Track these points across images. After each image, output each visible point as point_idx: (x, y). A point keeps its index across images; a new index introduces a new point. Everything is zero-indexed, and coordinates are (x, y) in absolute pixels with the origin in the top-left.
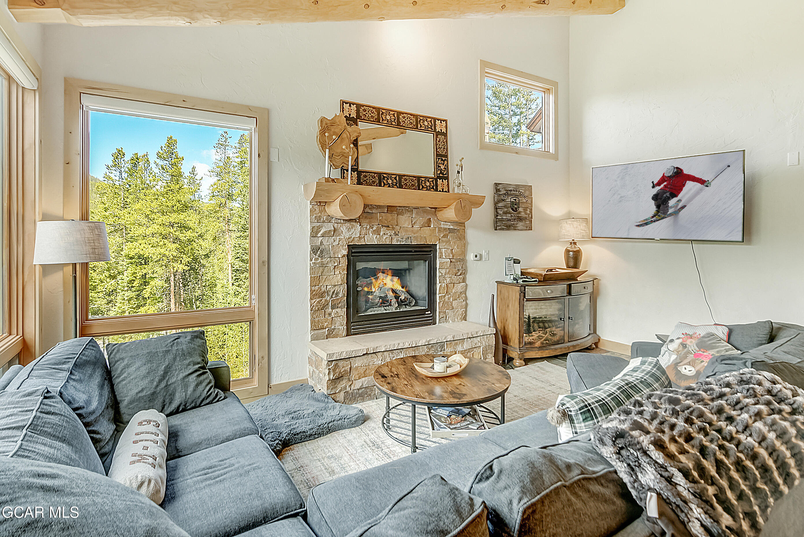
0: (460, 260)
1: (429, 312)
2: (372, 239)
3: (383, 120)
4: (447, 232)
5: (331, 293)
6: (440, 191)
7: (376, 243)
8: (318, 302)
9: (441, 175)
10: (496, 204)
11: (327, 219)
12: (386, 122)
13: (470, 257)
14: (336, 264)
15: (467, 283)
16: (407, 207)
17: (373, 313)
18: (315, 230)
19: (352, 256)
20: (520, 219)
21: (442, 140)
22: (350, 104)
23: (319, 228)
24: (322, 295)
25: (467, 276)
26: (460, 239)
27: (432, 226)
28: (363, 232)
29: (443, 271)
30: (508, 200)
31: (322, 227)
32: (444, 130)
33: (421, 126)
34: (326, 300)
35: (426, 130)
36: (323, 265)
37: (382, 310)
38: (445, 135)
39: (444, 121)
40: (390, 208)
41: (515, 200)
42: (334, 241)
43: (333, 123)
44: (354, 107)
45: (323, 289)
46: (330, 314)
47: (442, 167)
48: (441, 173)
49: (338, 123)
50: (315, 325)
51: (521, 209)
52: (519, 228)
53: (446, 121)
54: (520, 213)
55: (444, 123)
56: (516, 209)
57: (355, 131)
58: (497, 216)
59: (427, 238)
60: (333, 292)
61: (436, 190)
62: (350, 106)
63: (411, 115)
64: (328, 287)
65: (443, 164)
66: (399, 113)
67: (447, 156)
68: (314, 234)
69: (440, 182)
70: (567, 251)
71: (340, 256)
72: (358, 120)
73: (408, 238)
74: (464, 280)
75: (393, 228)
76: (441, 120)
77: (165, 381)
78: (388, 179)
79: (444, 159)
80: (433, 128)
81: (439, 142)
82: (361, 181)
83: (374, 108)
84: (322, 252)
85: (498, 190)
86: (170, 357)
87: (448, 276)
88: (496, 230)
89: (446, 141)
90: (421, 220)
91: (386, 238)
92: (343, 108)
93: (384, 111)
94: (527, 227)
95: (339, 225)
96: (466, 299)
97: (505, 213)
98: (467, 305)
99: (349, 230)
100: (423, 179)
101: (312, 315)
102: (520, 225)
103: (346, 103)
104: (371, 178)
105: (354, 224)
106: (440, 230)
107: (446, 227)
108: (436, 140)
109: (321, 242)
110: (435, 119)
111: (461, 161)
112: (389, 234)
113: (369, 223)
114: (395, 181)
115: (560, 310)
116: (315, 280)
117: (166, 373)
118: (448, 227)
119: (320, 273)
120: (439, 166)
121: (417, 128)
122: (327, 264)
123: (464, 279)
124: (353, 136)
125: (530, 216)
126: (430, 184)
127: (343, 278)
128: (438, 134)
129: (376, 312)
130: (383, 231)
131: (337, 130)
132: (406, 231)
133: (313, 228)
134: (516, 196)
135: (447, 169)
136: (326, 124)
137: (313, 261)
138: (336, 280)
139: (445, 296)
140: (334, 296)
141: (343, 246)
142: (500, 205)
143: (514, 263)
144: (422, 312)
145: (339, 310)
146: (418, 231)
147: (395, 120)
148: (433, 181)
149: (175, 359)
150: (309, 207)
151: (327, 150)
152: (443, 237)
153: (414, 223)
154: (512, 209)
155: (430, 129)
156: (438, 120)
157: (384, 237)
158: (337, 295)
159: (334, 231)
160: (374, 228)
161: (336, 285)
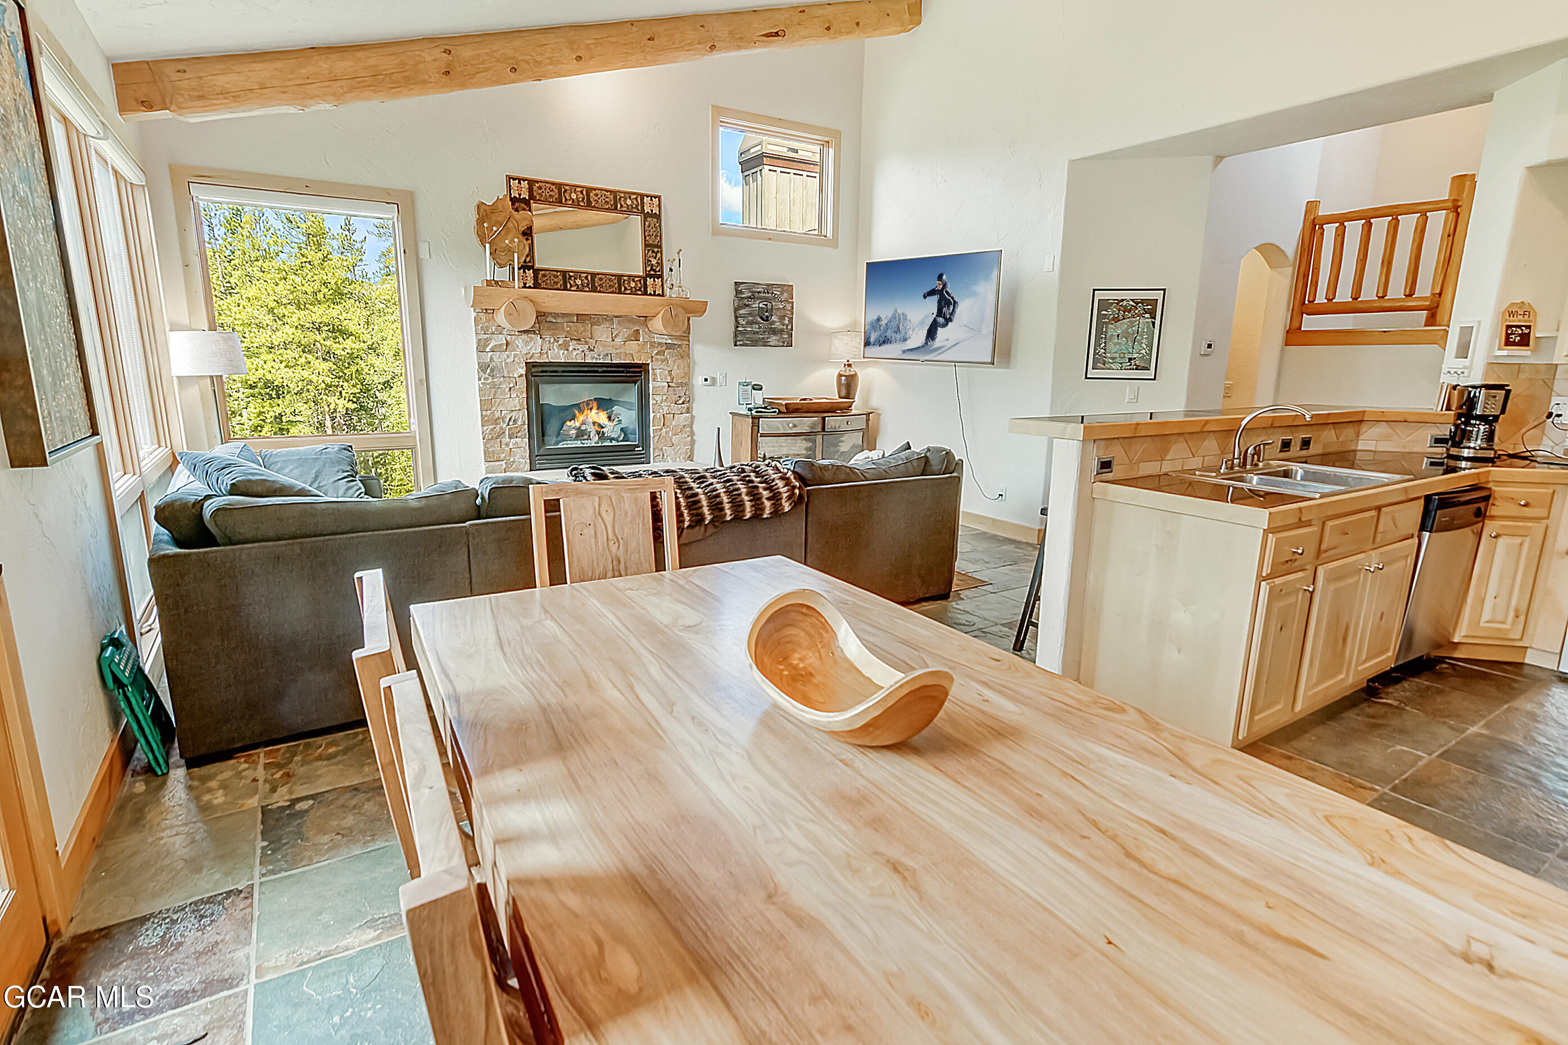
0: (682, 385)
1: (641, 449)
2: (558, 355)
3: (566, 200)
4: (664, 348)
5: (507, 420)
6: (650, 294)
7: (563, 361)
8: (492, 430)
9: (652, 273)
10: (736, 310)
11: (496, 330)
12: (571, 202)
13: (698, 380)
14: (512, 385)
15: (694, 414)
16: (604, 315)
17: (565, 446)
18: (482, 343)
19: (533, 376)
20: (774, 332)
21: (652, 225)
22: (520, 180)
23: (487, 340)
24: (496, 422)
25: (694, 405)
26: (682, 357)
27: (641, 340)
28: (546, 346)
29: (658, 398)
30: (754, 306)
31: (491, 340)
32: (656, 211)
33: (622, 206)
34: (501, 428)
35: (629, 211)
36: (493, 385)
37: (578, 444)
38: (658, 217)
39: (655, 198)
40: (582, 317)
41: (766, 305)
42: (508, 357)
43: (494, 208)
44: (525, 184)
45: (497, 415)
46: (507, 445)
47: (654, 262)
48: (652, 269)
49: (501, 209)
50: (490, 457)
51: (774, 318)
52: (771, 344)
53: (659, 197)
54: (773, 323)
55: (656, 201)
56: (767, 317)
57: (524, 219)
58: (737, 327)
59: (635, 355)
60: (510, 419)
61: (645, 293)
62: (519, 183)
63: (607, 191)
64: (503, 412)
65: (655, 258)
66: (589, 190)
67: (660, 247)
68: (481, 348)
69: (650, 281)
70: (840, 375)
71: (516, 376)
72: (532, 201)
73: (607, 355)
74: (688, 410)
75: (586, 343)
76: (651, 197)
77: (317, 483)
78: (576, 279)
79: (656, 250)
80: (639, 208)
81: (649, 227)
82: (540, 281)
83: (553, 184)
84: (492, 370)
85: (738, 292)
86: (321, 463)
87: (666, 404)
88: (736, 345)
89: (660, 226)
90: (626, 332)
91: (577, 354)
92: (510, 186)
93: (567, 188)
94: (784, 342)
95: (513, 337)
96: (692, 434)
97: (750, 323)
98: (693, 442)
99: (526, 343)
100: (625, 278)
101: (485, 445)
102: (773, 339)
103: (514, 179)
104: (552, 278)
105: (533, 336)
106: (653, 345)
107: (661, 341)
108: (645, 224)
109: (491, 358)
110: (642, 196)
111: (678, 253)
112: (581, 350)
113: (553, 335)
114: (586, 281)
115: (808, 449)
116: (486, 404)
117: (316, 477)
118: (664, 341)
119: (492, 395)
120: (649, 261)
121: (616, 208)
122: (500, 384)
123: (688, 408)
124: (523, 224)
125: (790, 327)
126: (636, 284)
127: (523, 402)
128: (646, 216)
129: (569, 446)
130: (572, 345)
131: (500, 219)
132: (605, 346)
133: (479, 340)
134: (767, 299)
135: (660, 264)
136: (485, 211)
137: (482, 381)
138: (512, 405)
139: (661, 429)
140: (511, 423)
141: (519, 364)
142: (742, 312)
143: (754, 389)
144: (631, 449)
145: (518, 440)
146: (621, 347)
147: (583, 199)
148: (640, 281)
149: (324, 466)
150: (473, 315)
151: (487, 246)
152: (656, 354)
153: (616, 336)
154: (761, 318)
155: (635, 210)
156: (647, 197)
157: (575, 354)
158: (515, 421)
159: (507, 344)
160: (561, 342)
161: (513, 411)
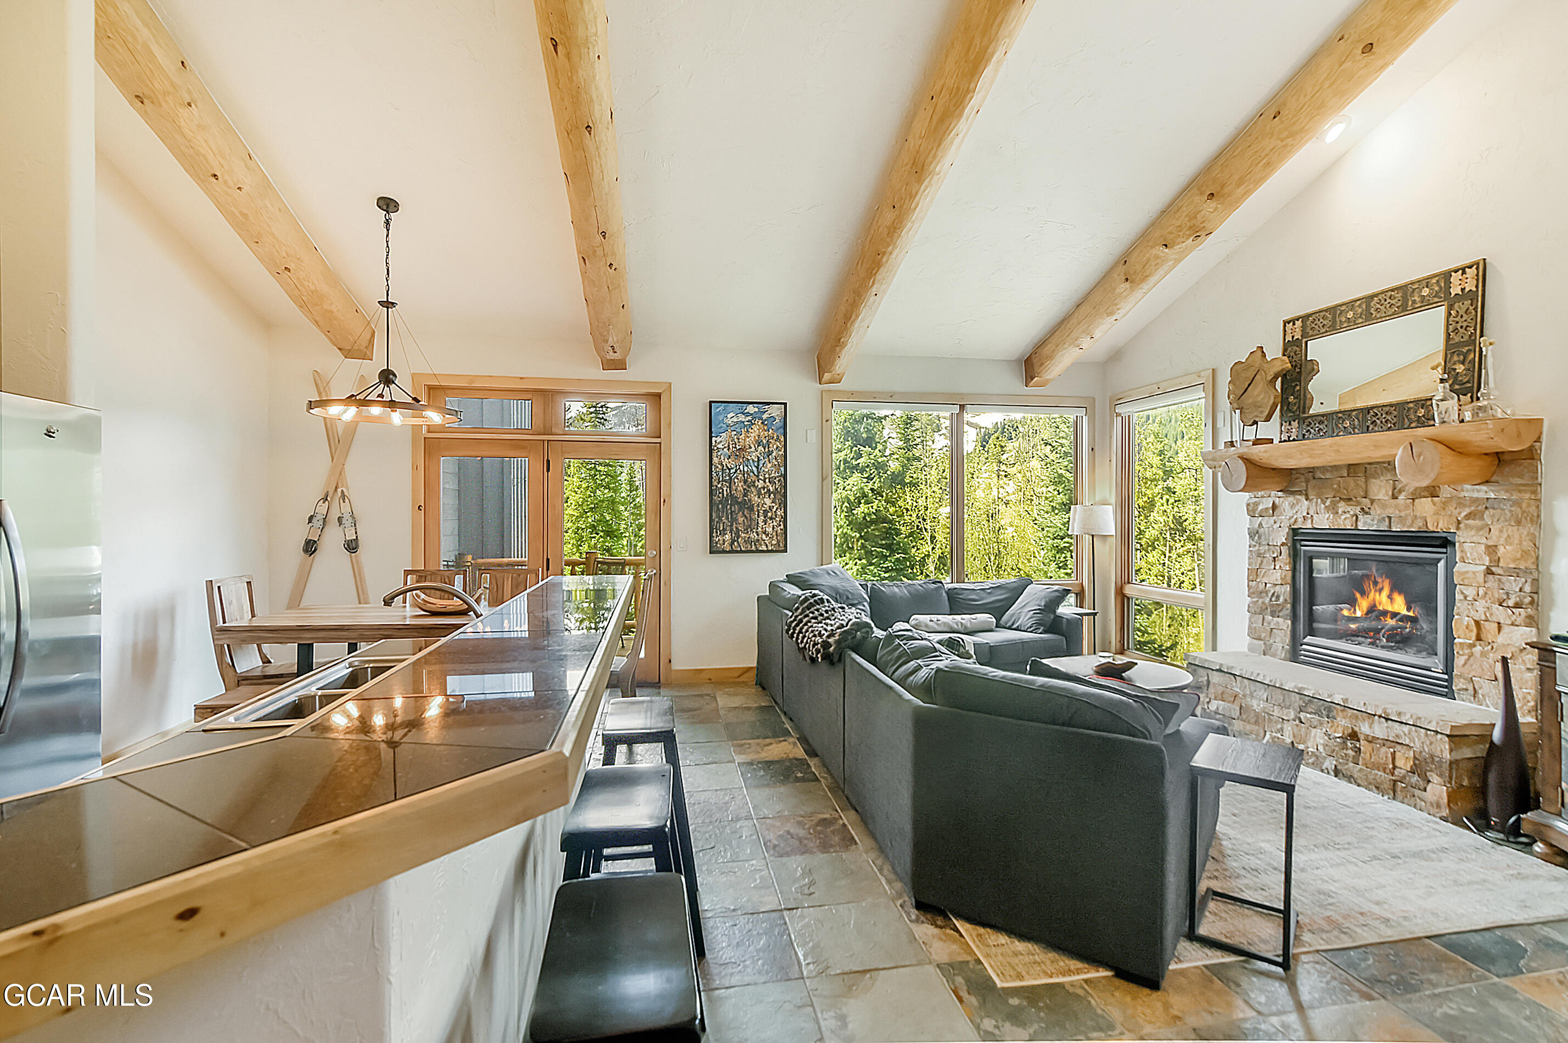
0: (1519, 573)
1: (1442, 672)
2: (1323, 521)
4: (1481, 507)
5: (1270, 594)
7: (1328, 527)
8: (1256, 603)
9: (1455, 387)
14: (1275, 555)
16: (1384, 463)
18: (1251, 508)
19: (1302, 546)
21: (1463, 312)
23: (1256, 504)
24: (1260, 595)
26: (1523, 523)
27: (1441, 496)
28: (1312, 509)
29: (1469, 593)
31: (1259, 504)
32: (1470, 288)
33: (1414, 303)
34: (1263, 603)
35: (1427, 304)
36: (1260, 554)
38: (1477, 295)
39: (1470, 267)
40: (1352, 469)
42: (1275, 523)
44: (1298, 323)
45: (1262, 586)
46: (1269, 623)
47: (1464, 369)
48: (1460, 382)
50: (1252, 632)
53: (1477, 264)
55: (1471, 272)
59: (1432, 520)
60: (1273, 594)
63: (1392, 291)
64: (1268, 585)
65: (1463, 363)
66: (1370, 298)
67: (1474, 342)
68: (1251, 513)
71: (1280, 544)
73: (1383, 519)
74: (1531, 622)
75: (1358, 503)
76: (1464, 269)
78: (1345, 420)
79: (1465, 349)
80: (1443, 293)
81: (1459, 315)
83: (1328, 310)
84: (1260, 537)
87: (1484, 603)
89: (1477, 309)
91: (1345, 519)
93: (1342, 308)
95: (1281, 499)
99: (1292, 506)
100: (1410, 406)
101: (1250, 618)
103: (1289, 323)
105: (1297, 496)
106: (1461, 503)
107: (1475, 495)
108: (1450, 315)
109: (1260, 524)
110: (1447, 275)
112: (1352, 513)
113: (1320, 495)
114: (1357, 421)
116: (1254, 574)
118: (1481, 495)
119: (1258, 564)
120: (1453, 370)
121: (1405, 309)
122: (1264, 553)
123: (1532, 618)
127: (1285, 576)
128: (1454, 301)
130: (1342, 506)
132: (1384, 507)
133: (1250, 504)
135: (1473, 368)
137: (1251, 548)
138: (1274, 578)
139: (1476, 646)
140: (1273, 599)
141: (1281, 530)
145: (1281, 620)
146: (1407, 507)
147: (1362, 313)
152: (1468, 517)
153: (1400, 491)
155: (1436, 300)
156: (1456, 271)
157: (1343, 517)
158: (1278, 597)
159: (1275, 508)
160: (1328, 503)
161: (1276, 585)
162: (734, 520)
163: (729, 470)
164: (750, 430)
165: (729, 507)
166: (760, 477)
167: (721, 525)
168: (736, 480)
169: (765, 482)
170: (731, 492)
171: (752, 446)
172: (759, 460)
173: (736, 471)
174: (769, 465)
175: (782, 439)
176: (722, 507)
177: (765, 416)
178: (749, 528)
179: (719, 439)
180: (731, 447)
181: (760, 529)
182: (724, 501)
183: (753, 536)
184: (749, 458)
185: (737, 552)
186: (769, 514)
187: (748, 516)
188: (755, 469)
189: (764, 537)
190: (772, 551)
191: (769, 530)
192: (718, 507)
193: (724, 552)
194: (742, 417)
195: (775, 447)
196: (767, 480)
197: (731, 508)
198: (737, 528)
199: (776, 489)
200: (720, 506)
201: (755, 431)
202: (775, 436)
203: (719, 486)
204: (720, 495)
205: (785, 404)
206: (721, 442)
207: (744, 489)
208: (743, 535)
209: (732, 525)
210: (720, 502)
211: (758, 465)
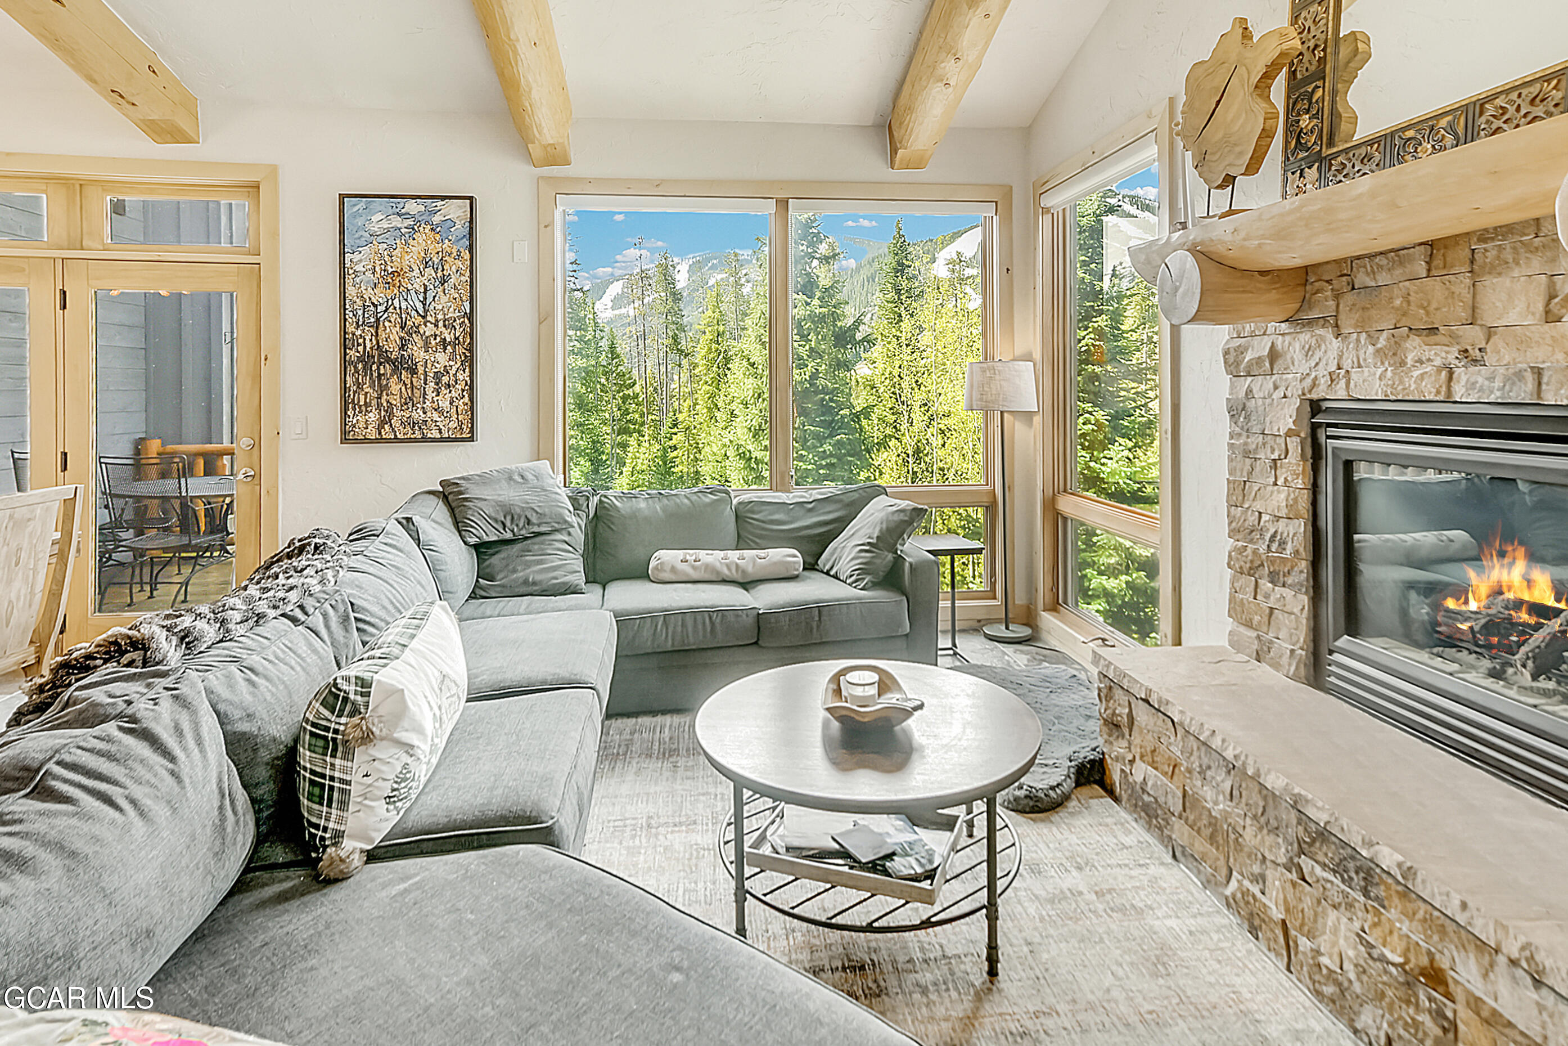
2: (1372, 382)
5: (1268, 537)
8: (1239, 552)
11: (1262, 326)
14: (1275, 456)
18: (1231, 358)
23: (1241, 351)
24: (1250, 536)
31: (1246, 349)
34: (1255, 552)
36: (1248, 452)
40: (1439, 257)
42: (1276, 388)
45: (1253, 519)
46: (1267, 596)
60: (1274, 536)
64: (1265, 517)
68: (1234, 369)
75: (1455, 339)
78: (1421, 142)
84: (1251, 419)
95: (1288, 338)
99: (1308, 353)
104: (1358, 164)
105: (1323, 331)
109: (1249, 392)
112: (1438, 362)
113: (1365, 324)
116: (1238, 493)
119: (1246, 474)
122: (1257, 451)
127: (1295, 500)
130: (1414, 348)
132: (1524, 343)
133: (1231, 353)
137: (1236, 441)
138: (1276, 503)
140: (1274, 547)
141: (1293, 403)
145: (1288, 593)
157: (1416, 373)
158: (1282, 543)
159: (1274, 355)
160: (1382, 343)
161: (1278, 518)
162: (383, 389)
163: (375, 306)
164: (411, 241)
165: (374, 367)
166: (429, 318)
167: (362, 397)
168: (387, 324)
169: (436, 326)
170: (378, 343)
171: (415, 268)
172: (425, 293)
173: (387, 309)
174: (444, 299)
175: (467, 256)
176: (364, 368)
177: (437, 219)
178: (409, 402)
179: (356, 257)
180: (378, 269)
181: (428, 403)
182: (366, 359)
183: (418, 415)
184: (410, 287)
185: (388, 441)
186: (445, 379)
187: (408, 382)
188: (420, 307)
189: (436, 416)
190: (449, 440)
191: (445, 404)
192: (355, 367)
193: (366, 440)
194: (397, 222)
195: (454, 269)
196: (441, 324)
197: (378, 368)
198: (388, 402)
199: (457, 338)
200: (360, 366)
201: (423, 242)
202: (454, 251)
203: (359, 333)
204: (361, 349)
205: (471, 198)
206: (361, 261)
207: (401, 338)
208: (399, 414)
209: (379, 398)
210: (360, 359)
211: (425, 298)
